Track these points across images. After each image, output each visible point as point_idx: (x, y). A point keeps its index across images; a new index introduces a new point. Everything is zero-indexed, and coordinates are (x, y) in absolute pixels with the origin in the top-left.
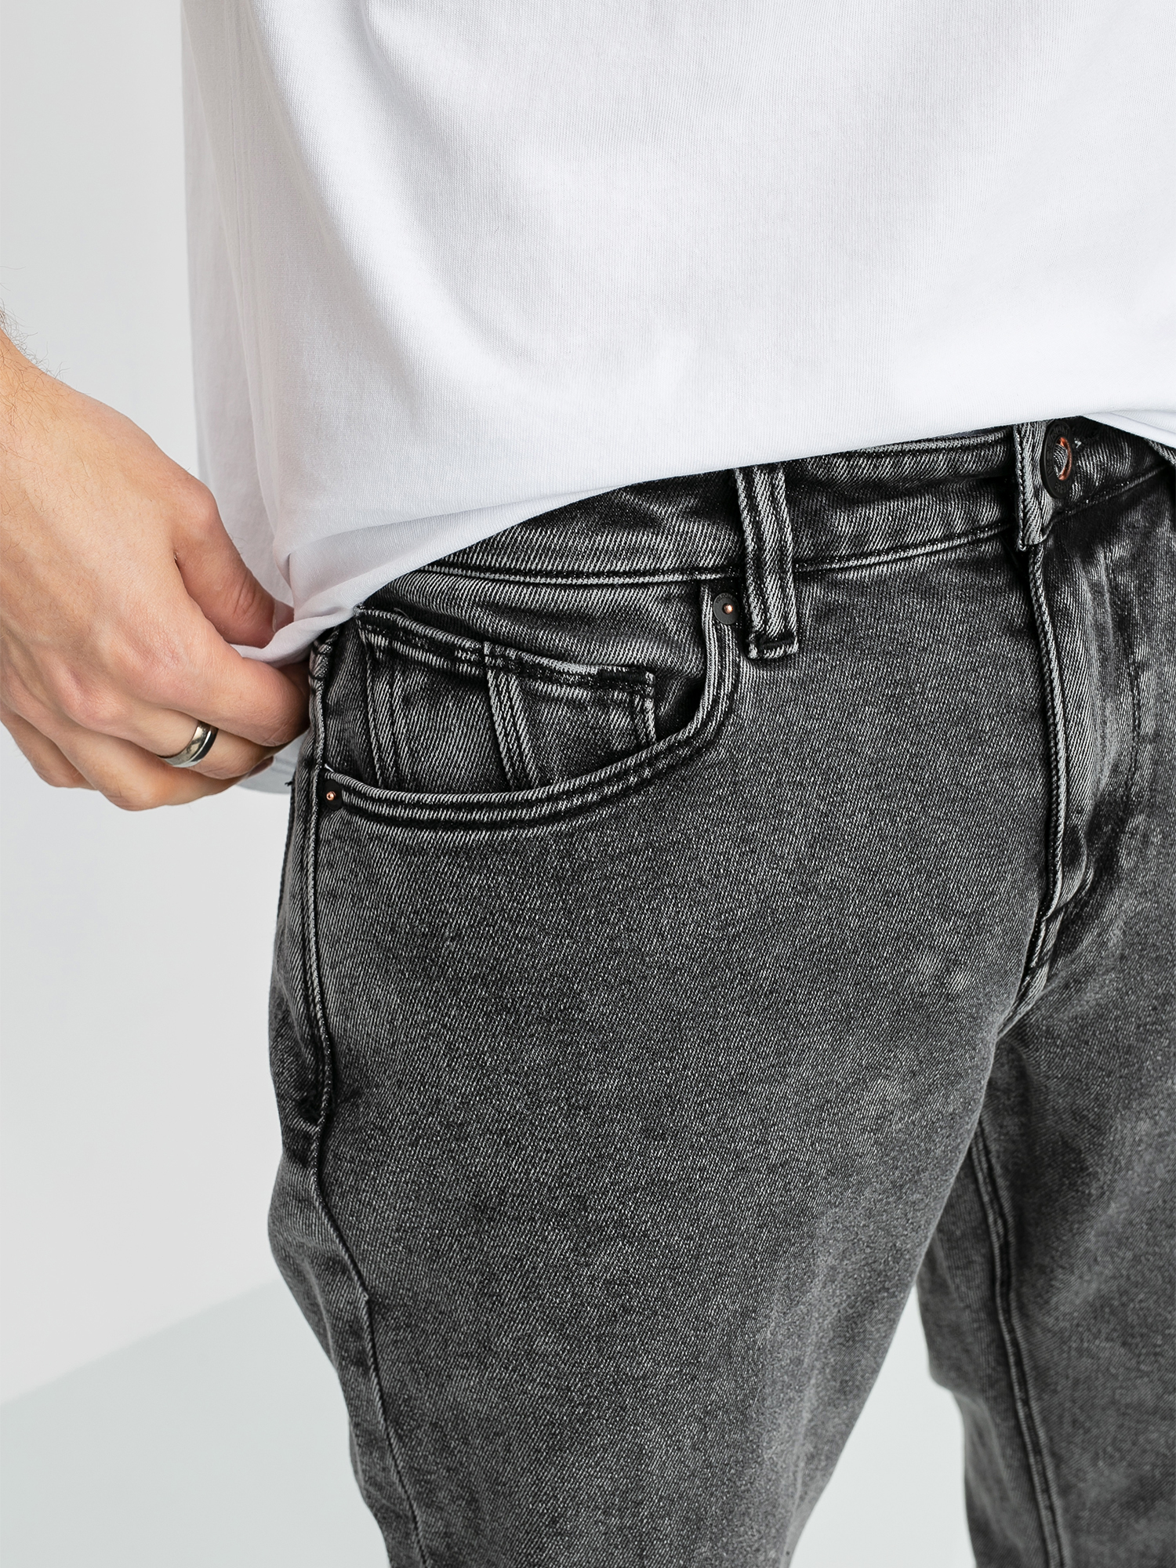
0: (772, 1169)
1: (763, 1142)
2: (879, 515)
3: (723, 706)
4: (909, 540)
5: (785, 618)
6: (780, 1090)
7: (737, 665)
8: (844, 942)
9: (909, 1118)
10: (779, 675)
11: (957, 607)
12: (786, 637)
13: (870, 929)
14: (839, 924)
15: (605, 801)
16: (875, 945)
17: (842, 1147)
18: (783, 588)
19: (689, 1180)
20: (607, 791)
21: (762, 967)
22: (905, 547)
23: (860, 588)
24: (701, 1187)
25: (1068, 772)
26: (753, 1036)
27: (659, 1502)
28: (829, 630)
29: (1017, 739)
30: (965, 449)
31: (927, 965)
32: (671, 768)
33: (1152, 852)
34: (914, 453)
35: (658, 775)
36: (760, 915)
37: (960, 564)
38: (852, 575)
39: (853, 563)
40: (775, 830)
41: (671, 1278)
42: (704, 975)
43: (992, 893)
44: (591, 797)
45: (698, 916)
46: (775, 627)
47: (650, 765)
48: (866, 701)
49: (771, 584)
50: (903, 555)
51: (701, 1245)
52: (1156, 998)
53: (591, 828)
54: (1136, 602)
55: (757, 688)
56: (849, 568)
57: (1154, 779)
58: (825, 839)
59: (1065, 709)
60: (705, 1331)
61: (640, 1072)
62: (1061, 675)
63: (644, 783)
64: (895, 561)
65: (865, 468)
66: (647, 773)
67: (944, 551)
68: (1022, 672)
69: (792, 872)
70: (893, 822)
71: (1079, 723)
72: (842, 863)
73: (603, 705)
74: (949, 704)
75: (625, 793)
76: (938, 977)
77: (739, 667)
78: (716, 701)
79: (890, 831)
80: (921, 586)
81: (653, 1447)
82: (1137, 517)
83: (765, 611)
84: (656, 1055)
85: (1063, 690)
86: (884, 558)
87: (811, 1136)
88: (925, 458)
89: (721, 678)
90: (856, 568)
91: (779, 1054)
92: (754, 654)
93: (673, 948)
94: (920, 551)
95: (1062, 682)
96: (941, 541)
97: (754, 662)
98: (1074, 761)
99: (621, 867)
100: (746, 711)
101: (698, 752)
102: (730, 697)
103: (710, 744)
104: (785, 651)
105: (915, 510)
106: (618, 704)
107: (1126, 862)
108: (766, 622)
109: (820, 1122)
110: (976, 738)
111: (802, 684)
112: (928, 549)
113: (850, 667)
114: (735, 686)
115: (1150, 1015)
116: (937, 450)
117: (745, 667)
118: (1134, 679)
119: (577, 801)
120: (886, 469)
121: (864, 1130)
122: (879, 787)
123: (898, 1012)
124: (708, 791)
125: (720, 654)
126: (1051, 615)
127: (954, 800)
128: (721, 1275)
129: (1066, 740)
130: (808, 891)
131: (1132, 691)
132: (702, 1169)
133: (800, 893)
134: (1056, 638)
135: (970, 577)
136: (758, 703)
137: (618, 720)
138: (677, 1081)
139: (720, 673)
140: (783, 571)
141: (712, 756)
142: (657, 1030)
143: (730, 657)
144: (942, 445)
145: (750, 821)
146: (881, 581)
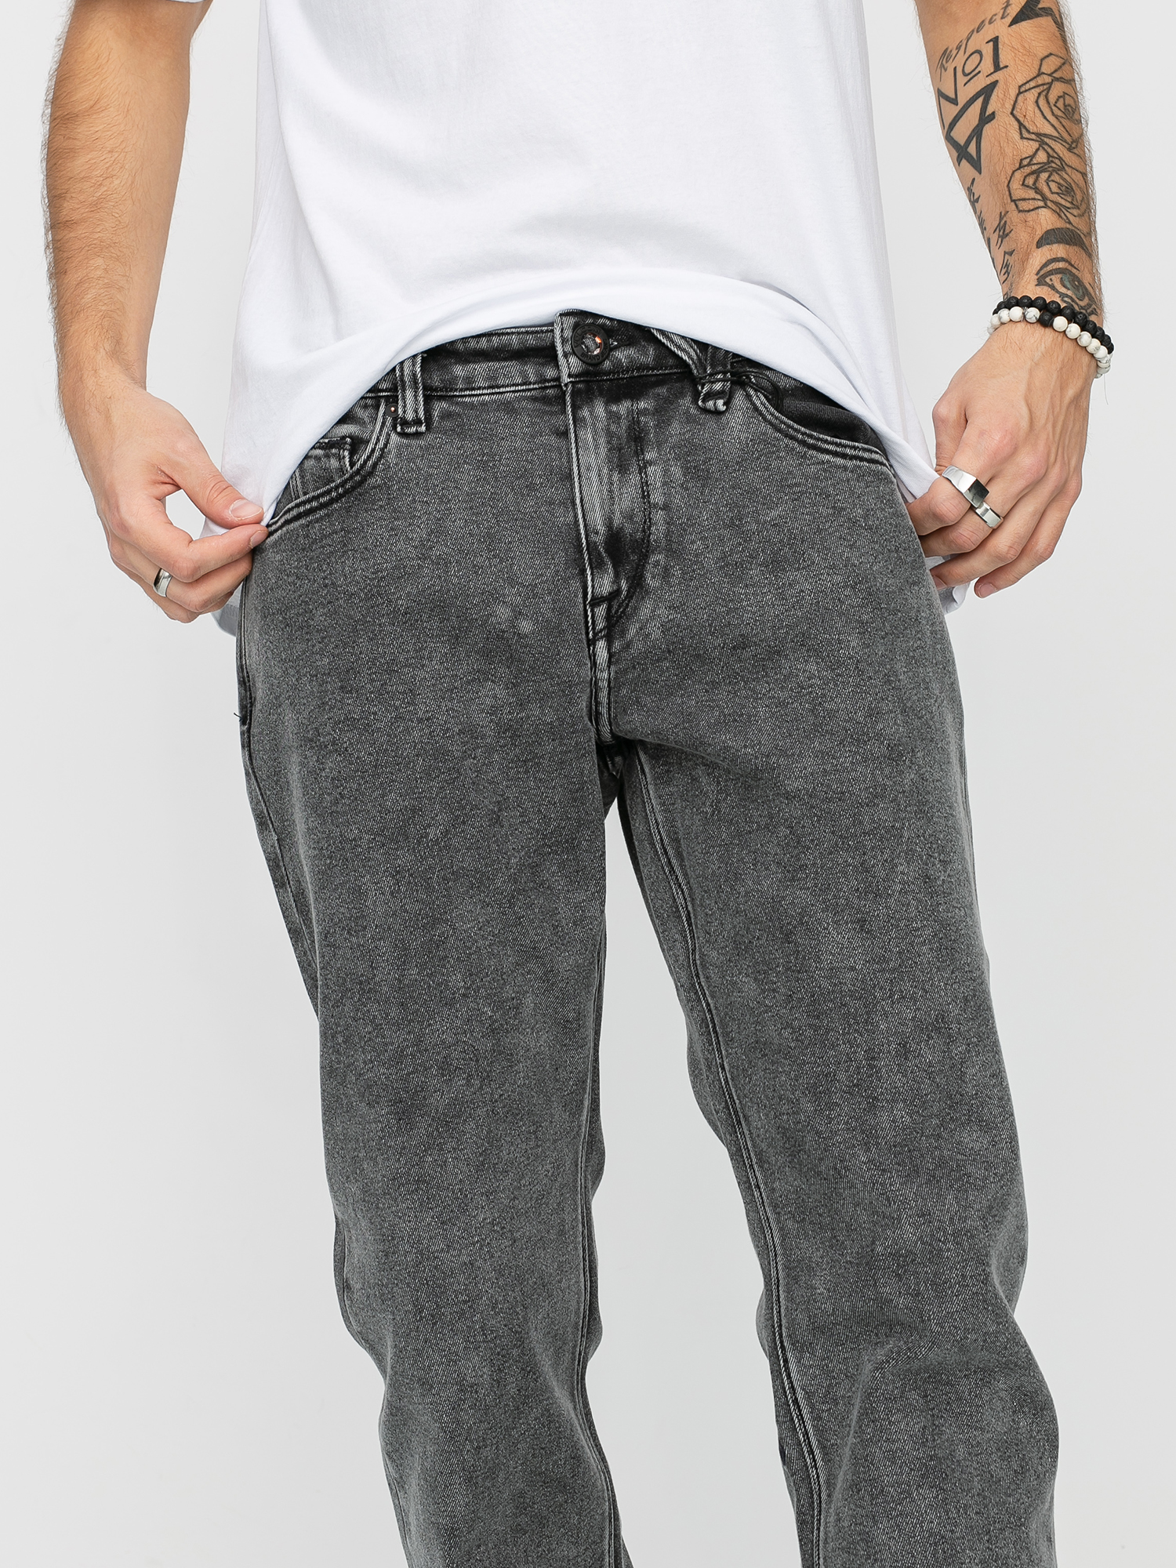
0: (420, 721)
1: (413, 704)
2: (480, 369)
3: (377, 454)
4: (501, 382)
5: (416, 411)
6: (421, 674)
7: (388, 435)
8: (449, 591)
9: (518, 714)
10: (414, 442)
11: (527, 419)
12: (418, 422)
13: (465, 586)
14: (445, 580)
15: (322, 506)
16: (468, 595)
17: (467, 717)
18: (416, 396)
19: (367, 719)
20: (322, 500)
21: (399, 598)
22: (498, 387)
23: (472, 406)
24: (375, 724)
25: (582, 506)
26: (398, 638)
27: (376, 928)
28: (448, 424)
29: (557, 489)
30: (527, 333)
31: (503, 613)
32: (353, 488)
33: (674, 581)
34: (499, 335)
35: (346, 492)
36: (395, 568)
37: (534, 399)
38: (467, 399)
39: (468, 393)
40: (410, 525)
41: (363, 778)
42: (367, 599)
43: (542, 575)
44: (314, 504)
45: (363, 566)
46: (410, 416)
47: (342, 486)
48: (465, 461)
49: (409, 394)
50: (497, 390)
51: (378, 760)
52: (706, 684)
53: (317, 520)
54: (652, 431)
55: (399, 447)
56: (465, 396)
57: (668, 534)
58: (438, 531)
59: (579, 470)
60: (386, 814)
61: (338, 655)
62: (577, 451)
63: (340, 497)
64: (493, 394)
65: (472, 344)
66: (340, 490)
67: (523, 391)
68: (561, 454)
69: (416, 547)
70: (478, 527)
71: (589, 479)
72: (446, 546)
73: (327, 456)
74: (515, 468)
75: (332, 501)
76: (512, 622)
77: (390, 435)
78: (373, 451)
79: (476, 531)
80: (508, 408)
81: (367, 889)
82: (663, 391)
83: (405, 407)
84: (345, 645)
85: (578, 459)
86: (485, 391)
87: (446, 706)
88: (505, 338)
89: (378, 440)
90: (470, 396)
91: (417, 651)
92: (399, 429)
93: (350, 583)
94: (508, 389)
95: (578, 455)
96: (521, 385)
97: (399, 434)
98: (586, 500)
99: (329, 541)
100: (391, 458)
101: (364, 480)
102: (382, 450)
103: (371, 474)
104: (416, 430)
105: (503, 367)
106: (334, 455)
107: (651, 582)
108: (404, 412)
109: (451, 700)
110: (531, 487)
111: (428, 448)
112: (513, 389)
113: (457, 443)
114: (385, 445)
115: (704, 696)
116: (513, 333)
117: (394, 437)
118: (642, 469)
119: (308, 506)
120: (483, 343)
121: (483, 711)
122: (471, 508)
123: (488, 639)
124: (373, 503)
125: (381, 429)
126: (574, 422)
127: (516, 520)
128: (393, 781)
129: (580, 487)
130: (425, 559)
131: (640, 474)
132: (375, 714)
133: (420, 559)
134: (575, 432)
135: (537, 405)
136: (399, 455)
137: (334, 463)
138: (357, 660)
139: (378, 437)
140: (416, 389)
141: (372, 481)
142: (345, 630)
143: (385, 430)
144: (514, 330)
145: (398, 519)
146: (483, 404)
